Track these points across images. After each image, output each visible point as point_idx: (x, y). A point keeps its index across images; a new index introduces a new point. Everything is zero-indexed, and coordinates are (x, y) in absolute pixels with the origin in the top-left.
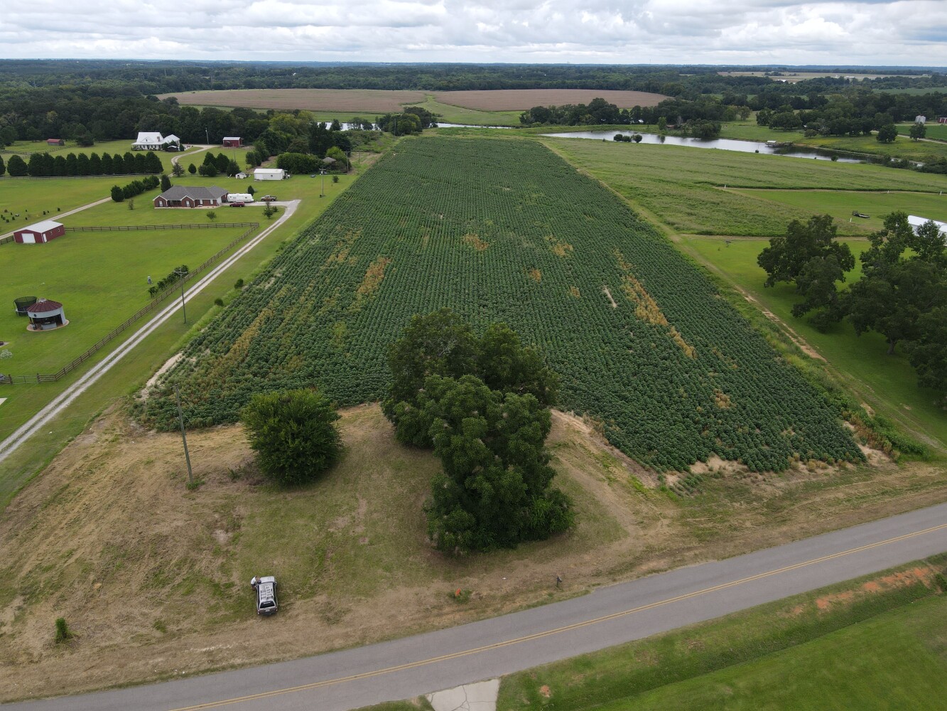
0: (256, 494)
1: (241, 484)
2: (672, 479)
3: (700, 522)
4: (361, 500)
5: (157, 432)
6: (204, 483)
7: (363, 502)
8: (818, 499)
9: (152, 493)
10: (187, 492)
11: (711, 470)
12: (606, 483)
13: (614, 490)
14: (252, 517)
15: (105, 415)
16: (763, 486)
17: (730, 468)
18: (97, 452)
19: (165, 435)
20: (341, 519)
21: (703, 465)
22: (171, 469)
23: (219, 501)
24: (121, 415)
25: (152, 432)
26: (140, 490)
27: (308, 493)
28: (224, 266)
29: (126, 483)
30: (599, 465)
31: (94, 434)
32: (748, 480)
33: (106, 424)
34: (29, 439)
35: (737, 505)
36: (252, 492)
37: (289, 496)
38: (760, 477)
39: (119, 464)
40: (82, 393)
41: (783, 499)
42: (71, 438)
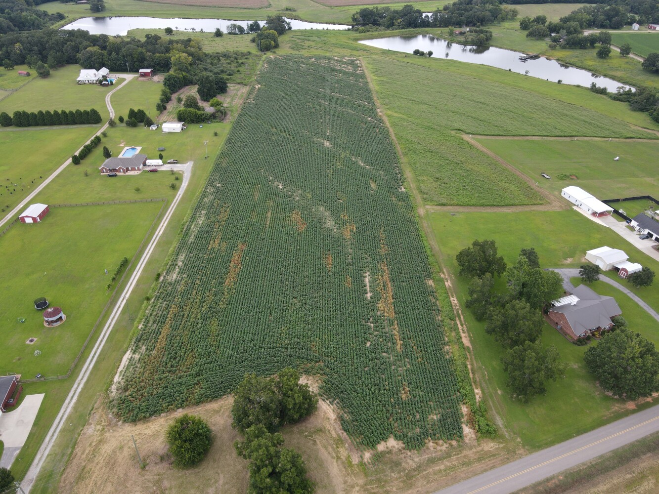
0: (172, 471)
1: (165, 465)
2: (367, 455)
3: (373, 488)
4: (220, 475)
5: (123, 423)
6: (148, 464)
7: (222, 476)
8: (431, 470)
9: (124, 472)
10: (140, 470)
11: (387, 448)
12: (335, 460)
13: (338, 466)
14: (171, 489)
15: (96, 409)
16: (409, 461)
17: (397, 446)
18: (95, 440)
19: (127, 425)
20: (211, 489)
21: (385, 443)
22: (131, 453)
23: (155, 477)
24: (104, 408)
25: (120, 423)
26: (118, 470)
27: (196, 470)
28: (148, 252)
29: (111, 464)
30: (334, 446)
31: (92, 426)
32: (402, 456)
33: (97, 416)
34: (61, 429)
35: (393, 474)
36: (171, 469)
37: (188, 472)
38: (409, 453)
39: (107, 449)
40: (82, 389)
41: (415, 470)
42: (81, 428)
